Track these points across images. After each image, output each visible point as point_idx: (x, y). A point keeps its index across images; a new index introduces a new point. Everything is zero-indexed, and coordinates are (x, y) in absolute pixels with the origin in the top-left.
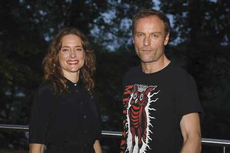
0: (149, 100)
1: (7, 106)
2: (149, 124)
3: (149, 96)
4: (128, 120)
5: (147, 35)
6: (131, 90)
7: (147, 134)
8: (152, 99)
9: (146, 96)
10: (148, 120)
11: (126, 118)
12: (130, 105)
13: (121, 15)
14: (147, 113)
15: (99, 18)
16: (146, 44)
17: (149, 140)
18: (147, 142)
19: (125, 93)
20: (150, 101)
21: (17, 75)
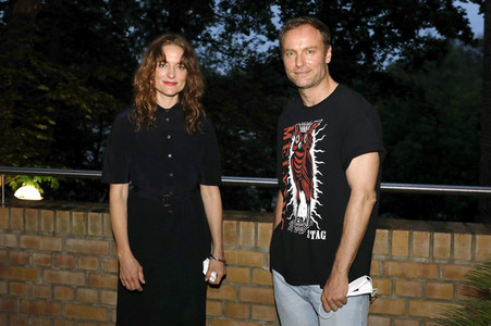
0: (314, 139)
1: (95, 146)
2: (315, 171)
3: (314, 135)
4: (291, 172)
5: (300, 53)
6: (291, 132)
7: (315, 186)
8: (317, 137)
9: (310, 136)
10: (315, 167)
11: (288, 170)
12: (292, 153)
13: (232, 28)
14: (313, 157)
15: (205, 32)
16: (299, 64)
17: (319, 194)
18: (316, 197)
19: (285, 138)
20: (315, 141)
21: (97, 105)
